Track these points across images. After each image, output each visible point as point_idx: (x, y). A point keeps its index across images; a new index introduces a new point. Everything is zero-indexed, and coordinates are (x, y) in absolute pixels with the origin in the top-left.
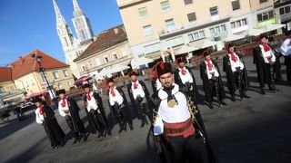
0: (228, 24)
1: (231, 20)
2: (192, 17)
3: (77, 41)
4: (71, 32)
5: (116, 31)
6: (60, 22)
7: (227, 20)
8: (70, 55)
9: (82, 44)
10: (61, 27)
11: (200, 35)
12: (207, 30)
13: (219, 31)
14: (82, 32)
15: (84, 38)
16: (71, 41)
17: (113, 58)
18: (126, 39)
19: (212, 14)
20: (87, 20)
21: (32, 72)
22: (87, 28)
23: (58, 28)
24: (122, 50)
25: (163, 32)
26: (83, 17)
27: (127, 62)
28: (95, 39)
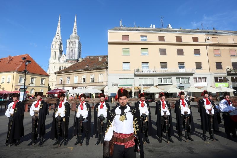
0: (191, 78)
1: (194, 76)
2: (164, 65)
3: (64, 58)
4: (62, 49)
5: (100, 59)
6: (57, 39)
7: (191, 75)
8: (54, 67)
9: (68, 61)
10: (56, 43)
11: (168, 81)
12: (174, 78)
13: (184, 82)
14: (72, 51)
15: (72, 57)
16: (60, 56)
17: (90, 81)
18: (106, 68)
19: (180, 67)
20: (80, 44)
21: (13, 71)
22: (77, 50)
23: (53, 43)
24: (100, 76)
25: (138, 71)
26: (77, 41)
27: (101, 87)
28: (80, 60)
